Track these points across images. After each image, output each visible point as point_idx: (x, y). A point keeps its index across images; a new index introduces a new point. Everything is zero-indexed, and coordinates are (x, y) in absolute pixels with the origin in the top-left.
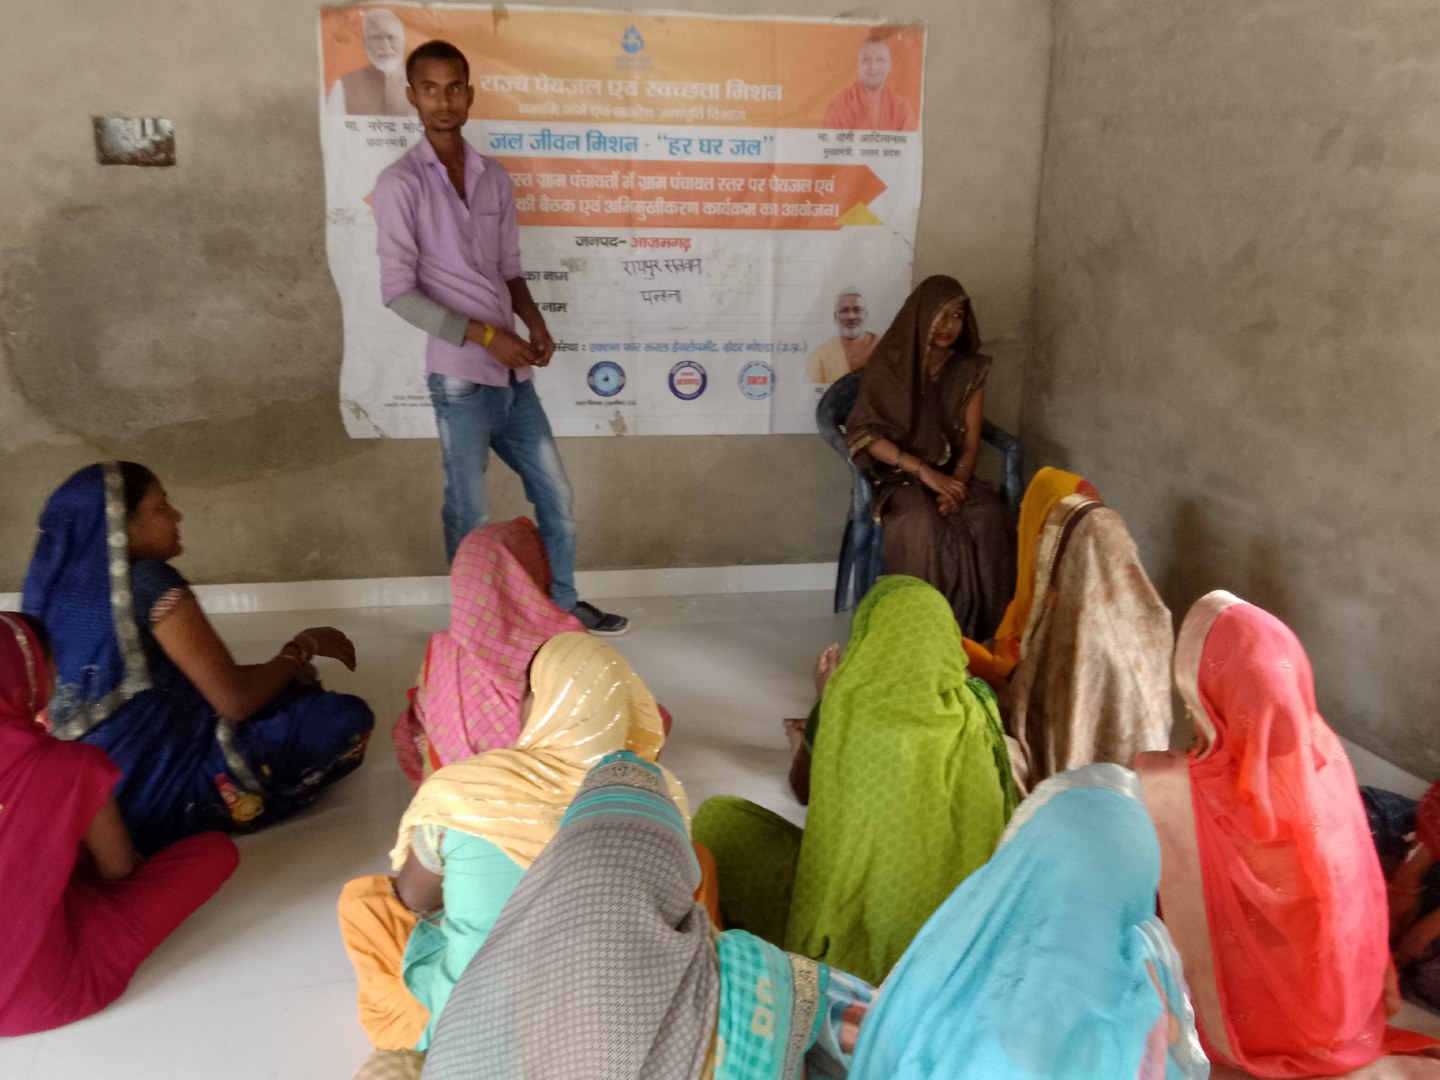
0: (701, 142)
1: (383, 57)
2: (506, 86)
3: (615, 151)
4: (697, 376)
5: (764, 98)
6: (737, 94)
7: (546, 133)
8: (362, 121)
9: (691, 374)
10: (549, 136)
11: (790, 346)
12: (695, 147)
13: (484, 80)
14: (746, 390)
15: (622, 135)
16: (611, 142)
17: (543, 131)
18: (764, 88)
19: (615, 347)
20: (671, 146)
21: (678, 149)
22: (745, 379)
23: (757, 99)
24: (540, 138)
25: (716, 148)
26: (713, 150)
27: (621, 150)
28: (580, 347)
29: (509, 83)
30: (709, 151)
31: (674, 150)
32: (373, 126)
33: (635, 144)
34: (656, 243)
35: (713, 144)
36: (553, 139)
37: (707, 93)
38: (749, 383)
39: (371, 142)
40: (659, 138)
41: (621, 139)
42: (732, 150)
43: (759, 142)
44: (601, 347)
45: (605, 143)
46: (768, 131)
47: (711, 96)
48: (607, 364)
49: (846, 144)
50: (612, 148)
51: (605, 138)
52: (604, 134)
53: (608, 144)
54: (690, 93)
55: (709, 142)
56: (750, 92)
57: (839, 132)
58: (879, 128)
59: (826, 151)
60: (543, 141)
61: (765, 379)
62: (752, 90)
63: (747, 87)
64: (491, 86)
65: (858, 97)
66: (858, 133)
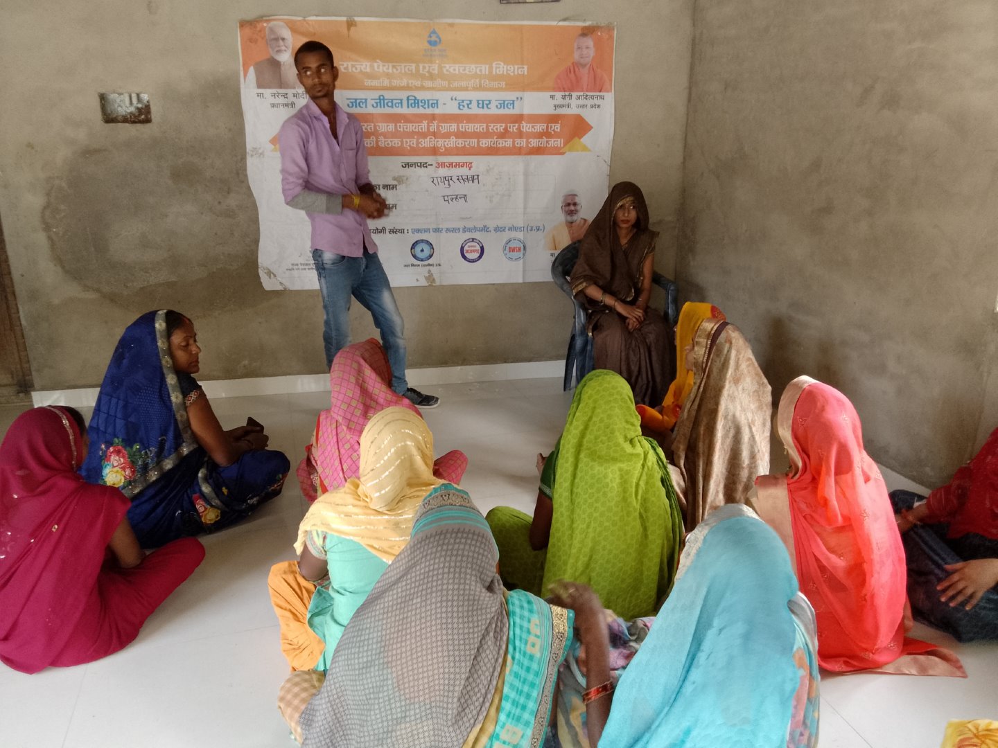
0: (478, 101)
1: (279, 51)
2: (356, 69)
3: (425, 108)
4: (478, 248)
5: (516, 73)
6: (499, 71)
7: (382, 97)
8: (267, 92)
9: (475, 246)
10: (384, 99)
11: (534, 228)
12: (474, 104)
13: (343, 65)
14: (508, 256)
15: (428, 98)
16: (421, 102)
17: (380, 97)
18: (516, 67)
19: (427, 230)
20: (459, 103)
21: (464, 106)
22: (507, 248)
23: (512, 74)
24: (378, 101)
25: (487, 105)
26: (485, 106)
27: (428, 107)
28: (406, 231)
29: (358, 66)
30: (483, 107)
31: (461, 107)
32: (274, 95)
33: (437, 103)
34: (451, 165)
35: (485, 102)
36: (386, 101)
37: (481, 71)
38: (510, 252)
39: (273, 105)
40: (452, 99)
41: (428, 100)
42: (497, 106)
43: (514, 101)
44: (418, 231)
45: (418, 102)
46: (519, 94)
47: (483, 73)
48: (422, 241)
49: (567, 101)
50: (422, 106)
51: (418, 100)
52: (418, 98)
53: (420, 104)
54: (470, 71)
55: (483, 101)
56: (507, 70)
57: (563, 93)
58: (587, 91)
59: (555, 106)
60: (380, 102)
61: (520, 249)
62: (508, 68)
63: (505, 67)
64: (346, 68)
65: (574, 72)
66: (574, 94)
